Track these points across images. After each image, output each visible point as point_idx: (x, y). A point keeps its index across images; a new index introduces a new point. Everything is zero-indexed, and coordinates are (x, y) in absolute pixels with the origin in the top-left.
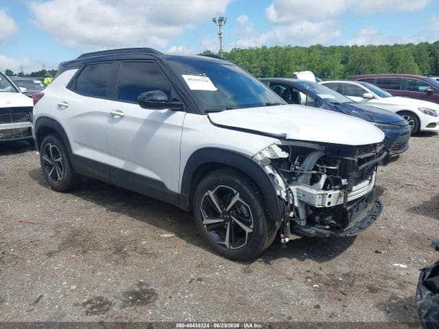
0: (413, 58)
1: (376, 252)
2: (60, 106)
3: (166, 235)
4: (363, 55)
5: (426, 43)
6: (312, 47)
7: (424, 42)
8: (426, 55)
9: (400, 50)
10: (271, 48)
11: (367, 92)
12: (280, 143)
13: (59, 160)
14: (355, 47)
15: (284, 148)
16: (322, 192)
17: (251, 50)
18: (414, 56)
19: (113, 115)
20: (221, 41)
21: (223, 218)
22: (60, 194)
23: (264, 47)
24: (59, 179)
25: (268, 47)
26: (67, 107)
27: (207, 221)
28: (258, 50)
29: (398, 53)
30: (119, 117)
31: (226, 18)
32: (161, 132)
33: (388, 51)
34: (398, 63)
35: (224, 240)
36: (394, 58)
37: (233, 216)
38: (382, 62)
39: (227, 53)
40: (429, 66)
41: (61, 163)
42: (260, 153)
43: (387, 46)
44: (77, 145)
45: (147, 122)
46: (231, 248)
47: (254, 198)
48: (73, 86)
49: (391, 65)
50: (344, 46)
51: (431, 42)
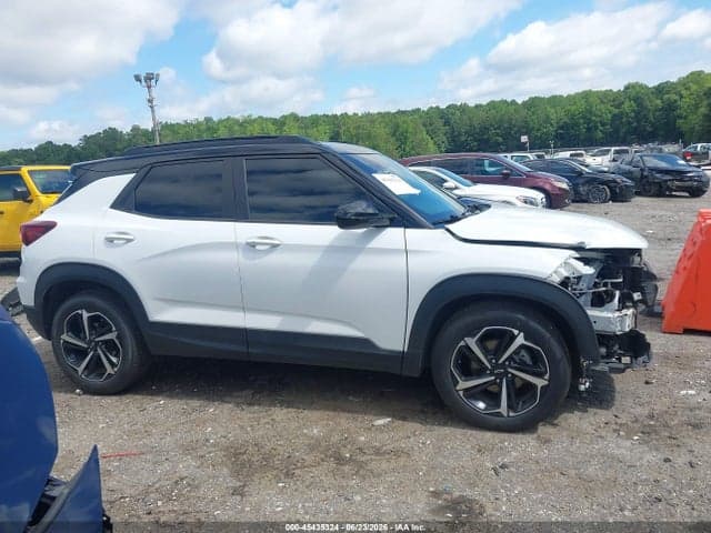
0: (424, 129)
1: (647, 383)
2: (110, 240)
3: (381, 422)
4: (359, 127)
5: (437, 108)
6: (284, 117)
7: (434, 106)
8: (439, 123)
9: (406, 118)
10: (221, 121)
11: (446, 181)
12: (577, 256)
13: (111, 336)
14: (345, 115)
15: (586, 261)
16: (617, 314)
17: (187, 125)
18: (424, 125)
19: (253, 245)
20: (153, 111)
21: (491, 374)
22: (114, 398)
23: (208, 120)
24: (109, 370)
25: (215, 119)
26: (129, 241)
27: (463, 384)
28: (199, 124)
29: (404, 122)
30: (267, 247)
31: (158, 75)
32: (362, 263)
33: (391, 121)
34: (406, 138)
35: (499, 406)
36: (401, 130)
37: (512, 368)
38: (385, 136)
39: (147, 131)
40: (445, 139)
41: (117, 342)
42: (555, 272)
43: (388, 113)
44: (161, 304)
45: (331, 249)
46: (511, 414)
47: (548, 335)
48: (128, 202)
49: (397, 140)
50: (330, 114)
51: (443, 106)
